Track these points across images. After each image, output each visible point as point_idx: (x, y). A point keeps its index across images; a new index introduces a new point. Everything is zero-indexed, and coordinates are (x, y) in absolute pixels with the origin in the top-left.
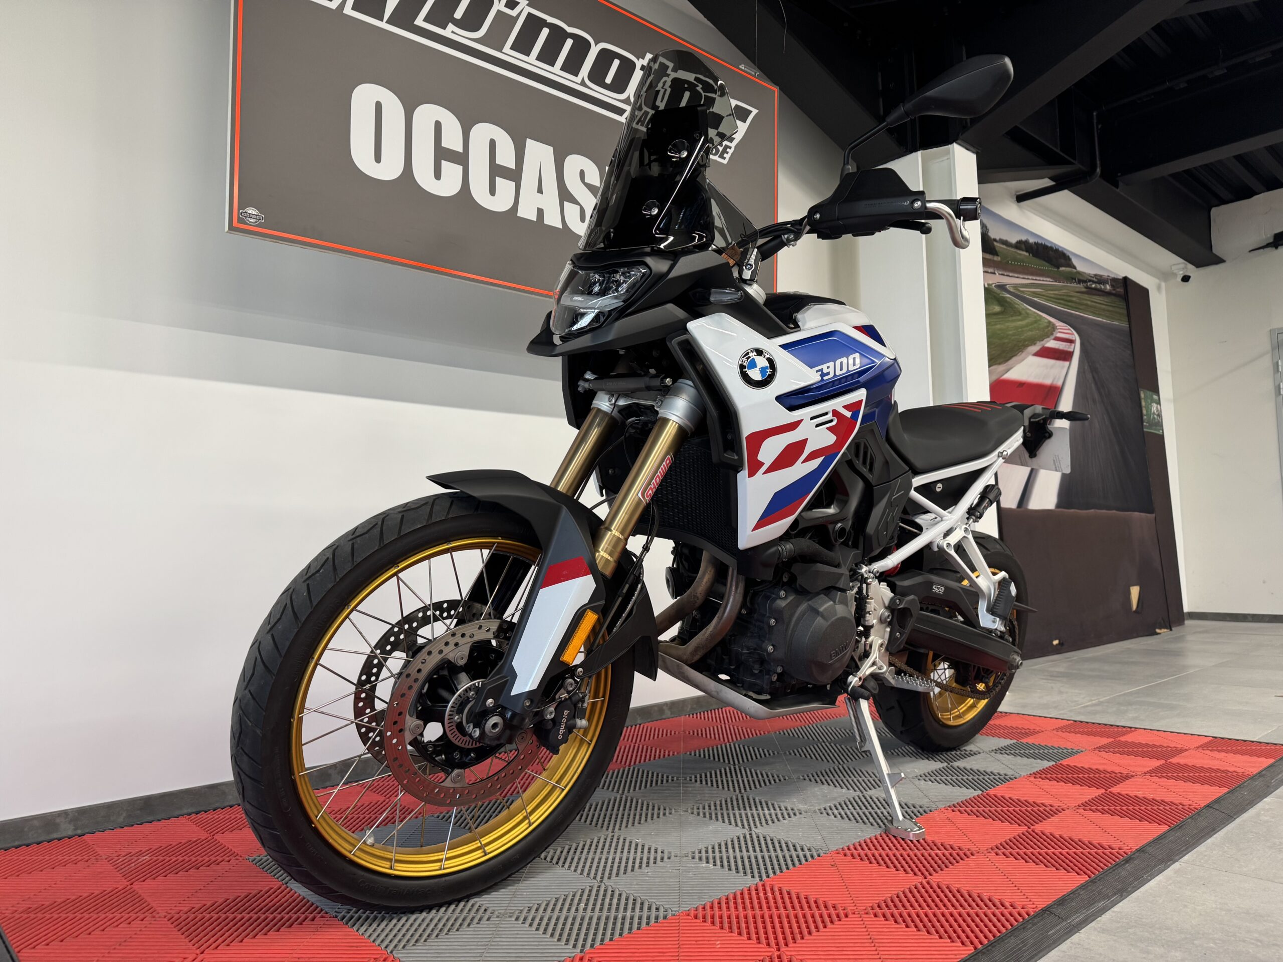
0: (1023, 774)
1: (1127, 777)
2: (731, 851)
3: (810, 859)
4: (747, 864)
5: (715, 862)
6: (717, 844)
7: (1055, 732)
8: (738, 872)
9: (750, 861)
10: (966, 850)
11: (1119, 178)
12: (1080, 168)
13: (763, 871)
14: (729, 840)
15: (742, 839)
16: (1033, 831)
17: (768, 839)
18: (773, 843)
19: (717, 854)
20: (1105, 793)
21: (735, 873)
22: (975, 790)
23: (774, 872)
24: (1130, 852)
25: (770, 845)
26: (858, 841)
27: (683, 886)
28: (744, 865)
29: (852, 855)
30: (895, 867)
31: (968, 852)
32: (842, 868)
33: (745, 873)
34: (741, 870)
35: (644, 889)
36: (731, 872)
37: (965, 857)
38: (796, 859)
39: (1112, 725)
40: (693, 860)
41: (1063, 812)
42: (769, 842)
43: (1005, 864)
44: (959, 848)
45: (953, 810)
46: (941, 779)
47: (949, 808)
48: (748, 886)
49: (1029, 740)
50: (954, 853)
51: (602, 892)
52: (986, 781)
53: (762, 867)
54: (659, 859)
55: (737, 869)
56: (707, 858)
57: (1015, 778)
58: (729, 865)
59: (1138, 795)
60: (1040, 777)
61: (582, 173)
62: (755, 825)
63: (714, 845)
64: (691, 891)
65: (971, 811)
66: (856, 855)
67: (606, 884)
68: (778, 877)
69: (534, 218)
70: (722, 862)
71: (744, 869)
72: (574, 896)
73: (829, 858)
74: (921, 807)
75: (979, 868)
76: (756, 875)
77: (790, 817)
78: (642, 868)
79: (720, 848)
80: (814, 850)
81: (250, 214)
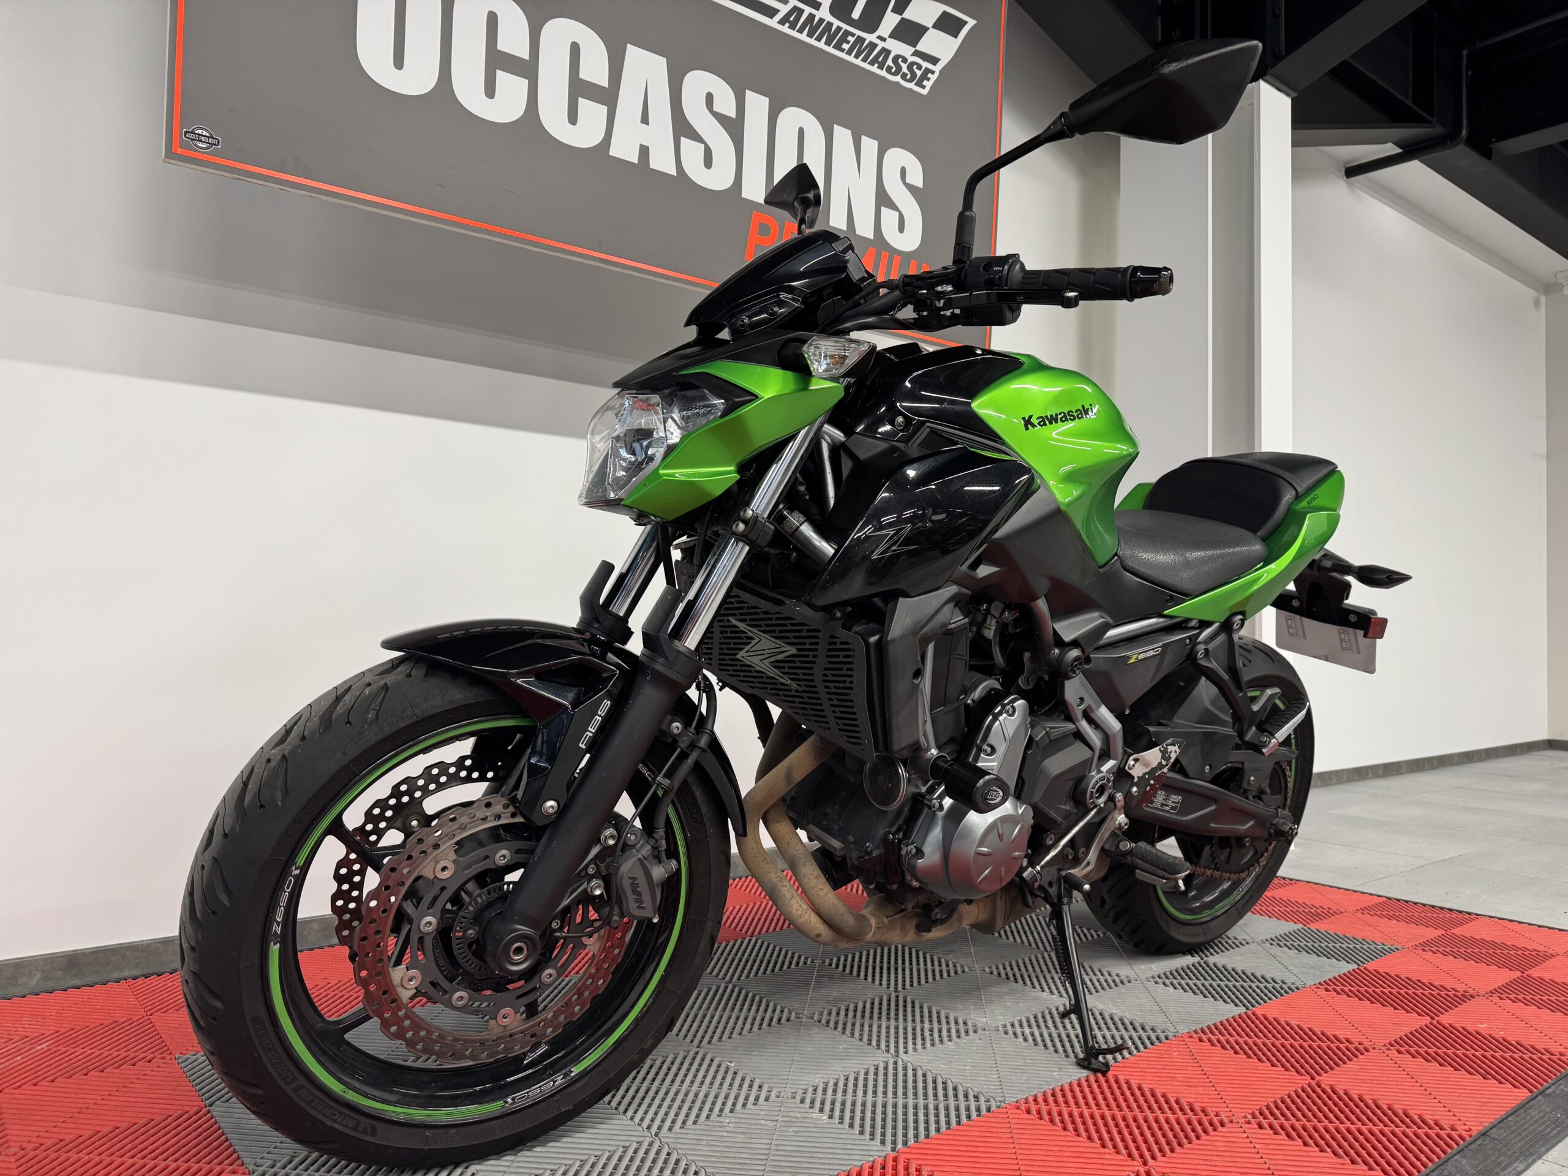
0: (1310, 982)
1: (1466, 997)
2: (860, 1092)
3: (974, 1114)
5: (832, 1110)
6: (842, 1078)
7: (1359, 914)
8: (862, 1133)
9: (884, 1113)
10: (1212, 1114)
11: (1492, 146)
12: (1439, 130)
13: (900, 1132)
14: (862, 1072)
15: (881, 1071)
16: (1319, 1086)
17: (920, 1073)
18: (925, 1082)
19: (839, 1096)
20: (1431, 1023)
21: (857, 1132)
22: (1236, 1005)
23: (916, 1136)
24: (1470, 1136)
25: (920, 1085)
26: (1051, 1087)
27: (774, 1153)
28: (873, 1119)
29: (1039, 1112)
30: (1101, 1138)
31: (1215, 1120)
32: (1020, 1136)
33: (872, 1134)
34: (868, 1129)
35: (716, 1154)
36: (851, 1131)
37: (1210, 1128)
38: (953, 1113)
39: (1442, 908)
40: (802, 1105)
41: (1366, 1053)
42: (920, 1079)
43: (1271, 1147)
44: (1203, 1111)
45: (1201, 1040)
46: (1188, 985)
47: (1195, 1036)
48: (871, 1159)
49: (1322, 926)
50: (1194, 1119)
51: (652, 1155)
52: (1254, 991)
53: (900, 1124)
54: (752, 1099)
55: (862, 1126)
56: (823, 1103)
57: (1297, 988)
58: (852, 1118)
59: (1481, 1031)
60: (1334, 990)
61: (709, 98)
62: (905, 1048)
63: (838, 1079)
64: (783, 1164)
65: (1228, 1042)
66: (1045, 1114)
67: (662, 1140)
68: (920, 1146)
69: (635, 159)
70: (842, 1111)
71: (873, 1126)
72: (609, 1159)
73: (1002, 1115)
74: (1153, 1030)
75: (1229, 1151)
76: (889, 1138)
77: (959, 1037)
78: (723, 1115)
79: (846, 1085)
80: (982, 1099)
81: (199, 135)
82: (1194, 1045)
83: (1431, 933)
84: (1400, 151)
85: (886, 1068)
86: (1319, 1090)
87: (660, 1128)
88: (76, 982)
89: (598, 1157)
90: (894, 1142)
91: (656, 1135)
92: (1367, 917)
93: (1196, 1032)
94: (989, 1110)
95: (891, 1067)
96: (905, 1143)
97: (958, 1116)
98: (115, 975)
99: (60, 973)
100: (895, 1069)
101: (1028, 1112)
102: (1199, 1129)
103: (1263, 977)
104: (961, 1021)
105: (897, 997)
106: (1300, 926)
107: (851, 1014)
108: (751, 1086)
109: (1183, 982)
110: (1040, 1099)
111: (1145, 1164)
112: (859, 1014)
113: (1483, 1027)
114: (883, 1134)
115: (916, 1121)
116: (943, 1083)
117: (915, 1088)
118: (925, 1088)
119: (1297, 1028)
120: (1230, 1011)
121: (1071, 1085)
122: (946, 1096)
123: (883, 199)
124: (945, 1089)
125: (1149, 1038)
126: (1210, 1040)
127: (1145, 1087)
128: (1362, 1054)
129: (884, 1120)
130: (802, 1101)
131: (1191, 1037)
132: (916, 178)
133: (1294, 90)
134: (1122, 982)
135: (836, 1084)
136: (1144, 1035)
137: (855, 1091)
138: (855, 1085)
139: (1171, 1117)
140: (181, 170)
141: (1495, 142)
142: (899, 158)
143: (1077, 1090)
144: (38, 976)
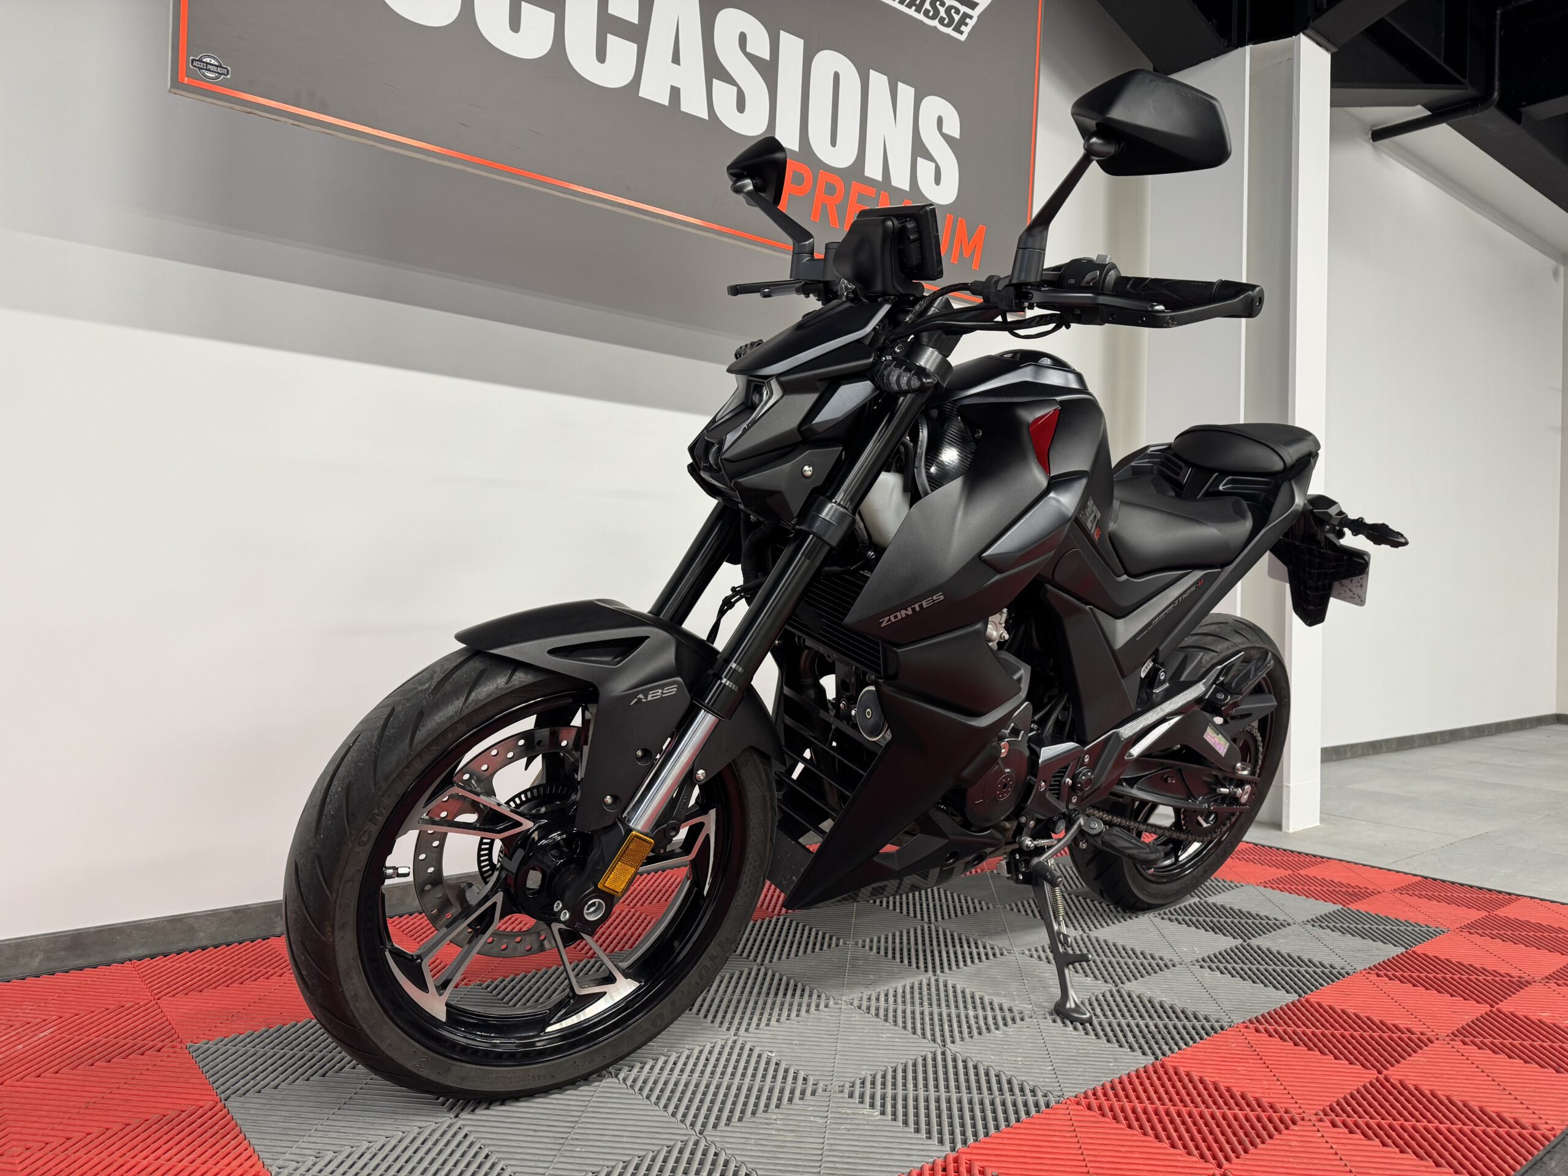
0: (1360, 968)
1: (1522, 984)
3: (1033, 1110)
4: (933, 1113)
5: (883, 1105)
6: (890, 1070)
7: (1397, 895)
8: (917, 1131)
9: (938, 1108)
10: (1282, 1111)
11: (1522, 110)
12: (1471, 92)
13: (958, 1130)
14: (910, 1063)
15: (930, 1062)
16: (1388, 1081)
17: (970, 1065)
18: (977, 1074)
19: (889, 1091)
20: (1491, 1011)
21: (912, 1130)
22: (1288, 992)
23: (975, 1134)
24: (1554, 1136)
25: (972, 1078)
26: (1110, 1079)
27: (827, 1153)
28: (928, 1116)
29: (1100, 1108)
30: (1169, 1137)
31: (1286, 1117)
32: (1084, 1135)
33: (929, 1132)
34: (923, 1127)
35: (766, 1155)
36: (906, 1129)
37: (1282, 1126)
38: (1011, 1109)
39: (1481, 888)
40: (851, 1100)
41: (1430, 1045)
42: (972, 1072)
43: (1349, 1147)
44: (1271, 1107)
45: (1257, 1030)
46: (1234, 969)
47: (1250, 1026)
48: (931, 1160)
49: (1361, 906)
50: (1263, 1115)
51: (698, 1156)
52: (1304, 976)
53: (957, 1121)
54: (797, 1093)
55: (917, 1123)
56: (873, 1097)
57: (1348, 974)
58: (905, 1114)
59: (1544, 1020)
60: (1386, 975)
61: (743, 38)
62: (952, 1036)
63: (885, 1071)
64: (839, 1166)
65: (1285, 1032)
66: (1107, 1110)
67: (708, 1138)
68: (981, 1146)
69: (665, 102)
70: (894, 1106)
71: (928, 1124)
72: (653, 1160)
73: (1063, 1112)
74: (1206, 1019)
75: (1306, 1152)
76: (947, 1137)
77: (1005, 1024)
78: (770, 1111)
79: (894, 1078)
80: (1040, 1094)
81: (207, 63)
82: (1252, 1036)
83: (1475, 915)
84: (1428, 113)
85: (934, 1059)
86: (1388, 1085)
87: (704, 1125)
88: (80, 962)
89: (642, 1158)
90: (953, 1141)
91: (701, 1133)
92: (1406, 898)
93: (1251, 1021)
94: (1047, 1106)
95: (939, 1058)
96: (965, 1142)
97: (1016, 1112)
98: (121, 955)
99: (63, 953)
100: (944, 1060)
101: (1089, 1108)
102: (1270, 1127)
103: (1310, 961)
104: (1005, 1008)
105: (937, 980)
106: (1340, 907)
107: (891, 999)
108: (795, 1078)
109: (1229, 966)
110: (1100, 1093)
111: (1220, 1166)
112: (899, 999)
113: (1545, 1016)
114: (940, 1132)
115: (973, 1118)
116: (996, 1076)
117: (967, 1081)
118: (978, 1081)
119: (1354, 1017)
120: (1282, 998)
121: (1129, 1075)
122: (1000, 1090)
123: (919, 150)
124: (999, 1082)
125: (1203, 1028)
126: (1266, 1030)
127: (1207, 1080)
128: (1426, 1045)
129: (939, 1116)
130: (851, 1096)
131: (1247, 1027)
132: (953, 127)
133: (1335, 45)
134: (1166, 966)
135: (884, 1077)
136: (1198, 1025)
137: (905, 1085)
138: (905, 1078)
139: (1240, 1114)
140: (186, 102)
141: (1525, 106)
142: (935, 106)
143: (1136, 1082)
144: (41, 956)
